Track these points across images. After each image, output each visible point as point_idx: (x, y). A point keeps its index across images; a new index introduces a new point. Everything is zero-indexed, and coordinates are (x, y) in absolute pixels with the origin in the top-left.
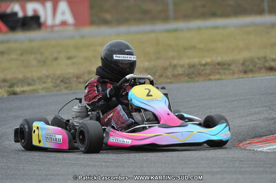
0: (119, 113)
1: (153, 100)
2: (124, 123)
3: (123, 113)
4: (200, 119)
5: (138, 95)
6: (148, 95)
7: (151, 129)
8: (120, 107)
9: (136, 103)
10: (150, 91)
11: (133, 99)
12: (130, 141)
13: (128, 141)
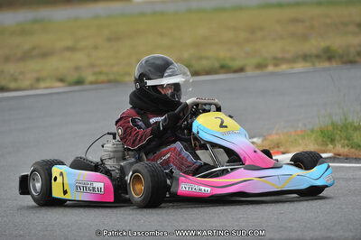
0: (180, 154)
1: (229, 133)
3: (185, 153)
6: (221, 126)
7: (235, 172)
8: (178, 145)
9: (205, 136)
11: (200, 132)
12: (209, 189)
13: (206, 189)
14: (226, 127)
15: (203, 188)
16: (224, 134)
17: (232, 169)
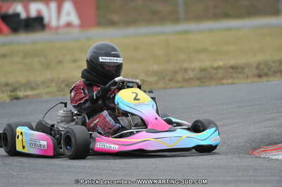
0: (105, 119)
1: (140, 104)
2: (111, 128)
3: (109, 119)
4: (189, 124)
5: (124, 98)
6: (135, 99)
7: (139, 134)
8: (105, 113)
9: (123, 107)
10: (137, 95)
11: (120, 103)
12: (117, 147)
13: (115, 146)
14: (139, 100)
15: (112, 146)
16: (136, 105)
17: (137, 132)
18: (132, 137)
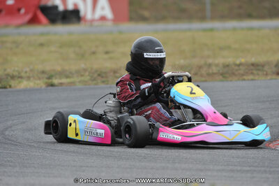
0: (159, 111)
1: (196, 98)
2: (166, 121)
3: (163, 111)
5: (181, 91)
6: (191, 93)
7: (199, 126)
8: (158, 105)
10: (192, 90)
11: (176, 96)
12: (180, 138)
13: (178, 137)
14: (194, 93)
15: (176, 136)
16: (193, 98)
17: (197, 124)
18: (193, 129)
